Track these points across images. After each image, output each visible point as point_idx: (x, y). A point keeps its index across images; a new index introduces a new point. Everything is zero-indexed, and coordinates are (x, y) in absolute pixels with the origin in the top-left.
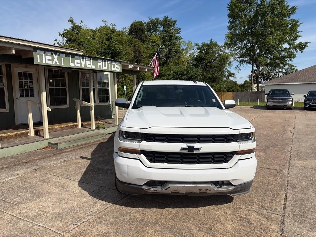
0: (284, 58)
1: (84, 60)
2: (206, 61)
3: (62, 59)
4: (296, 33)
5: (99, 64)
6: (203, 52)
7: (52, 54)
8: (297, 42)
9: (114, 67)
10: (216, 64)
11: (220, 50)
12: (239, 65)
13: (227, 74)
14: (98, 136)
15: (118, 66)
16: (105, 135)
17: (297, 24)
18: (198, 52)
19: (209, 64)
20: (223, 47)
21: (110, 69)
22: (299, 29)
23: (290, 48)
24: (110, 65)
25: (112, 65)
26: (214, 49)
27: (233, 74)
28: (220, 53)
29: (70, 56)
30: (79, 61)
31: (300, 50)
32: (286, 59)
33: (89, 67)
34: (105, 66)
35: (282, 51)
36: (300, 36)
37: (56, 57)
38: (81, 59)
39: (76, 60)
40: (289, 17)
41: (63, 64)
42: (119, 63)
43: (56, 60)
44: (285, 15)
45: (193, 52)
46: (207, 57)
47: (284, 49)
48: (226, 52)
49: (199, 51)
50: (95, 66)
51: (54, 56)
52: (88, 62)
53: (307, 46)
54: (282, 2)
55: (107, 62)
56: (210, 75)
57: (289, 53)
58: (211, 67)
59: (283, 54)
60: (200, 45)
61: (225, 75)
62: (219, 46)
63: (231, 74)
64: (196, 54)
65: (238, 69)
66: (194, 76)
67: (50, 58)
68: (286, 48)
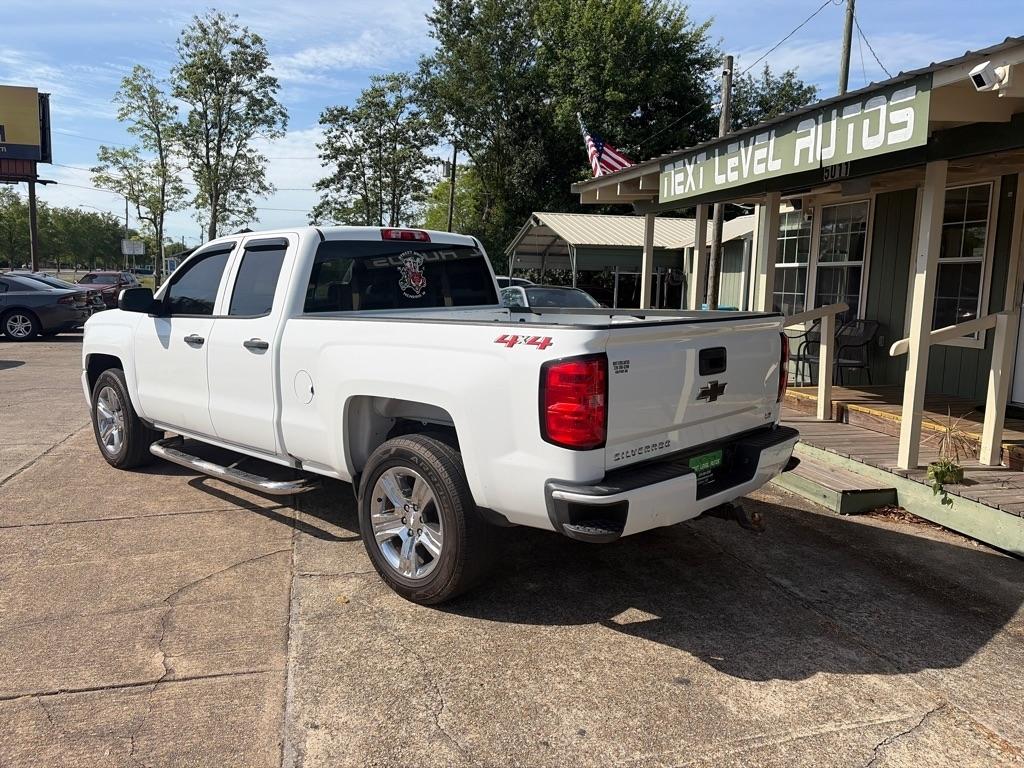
5: (800, 145)
7: (684, 165)
30: (736, 162)
33: (759, 171)
37: (693, 166)
39: (729, 161)
41: (701, 186)
50: (780, 161)
51: (688, 167)
67: (682, 177)
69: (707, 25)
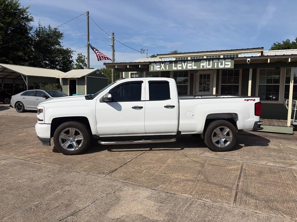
1: (186, 63)
3: (167, 66)
5: (202, 64)
7: (160, 64)
9: (222, 65)
15: (228, 63)
21: (216, 67)
24: (216, 63)
25: (220, 63)
29: (173, 62)
30: (181, 65)
33: (189, 68)
34: (209, 65)
37: (163, 65)
38: (183, 63)
39: (178, 65)
41: (167, 69)
43: (163, 67)
50: (196, 67)
51: (162, 65)
52: (189, 65)
55: (213, 61)
67: (159, 66)
69: (28, 8)
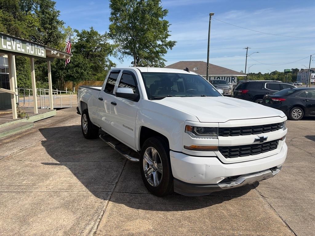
0: (158, 54)
1: (15, 42)
2: (88, 49)
4: (166, 32)
5: (27, 48)
6: (83, 40)
8: (168, 40)
9: (40, 52)
10: (98, 53)
11: (101, 40)
12: (122, 56)
13: (108, 63)
14: (27, 126)
15: (43, 51)
16: (32, 124)
17: (167, 25)
18: (79, 40)
19: (91, 53)
20: (104, 37)
21: (36, 54)
22: (169, 29)
23: (163, 45)
24: (36, 49)
25: (38, 50)
26: (95, 38)
27: (115, 64)
28: (101, 42)
29: (2, 37)
30: (10, 43)
31: (170, 48)
32: (160, 54)
33: (19, 50)
34: (32, 51)
35: (156, 46)
36: (170, 35)
38: (12, 42)
39: (7, 42)
40: (162, 18)
42: (43, 48)
44: (160, 16)
45: (73, 38)
46: (88, 46)
47: (158, 45)
48: (107, 42)
49: (79, 38)
50: (24, 50)
52: (18, 45)
53: (175, 45)
54: (157, 4)
55: (34, 46)
56: (92, 64)
57: (162, 49)
58: (92, 56)
59: (157, 49)
60: (80, 32)
61: (107, 65)
62: (99, 35)
63: (113, 64)
64: (76, 41)
65: (121, 60)
66: (82, 64)
68: (159, 45)
